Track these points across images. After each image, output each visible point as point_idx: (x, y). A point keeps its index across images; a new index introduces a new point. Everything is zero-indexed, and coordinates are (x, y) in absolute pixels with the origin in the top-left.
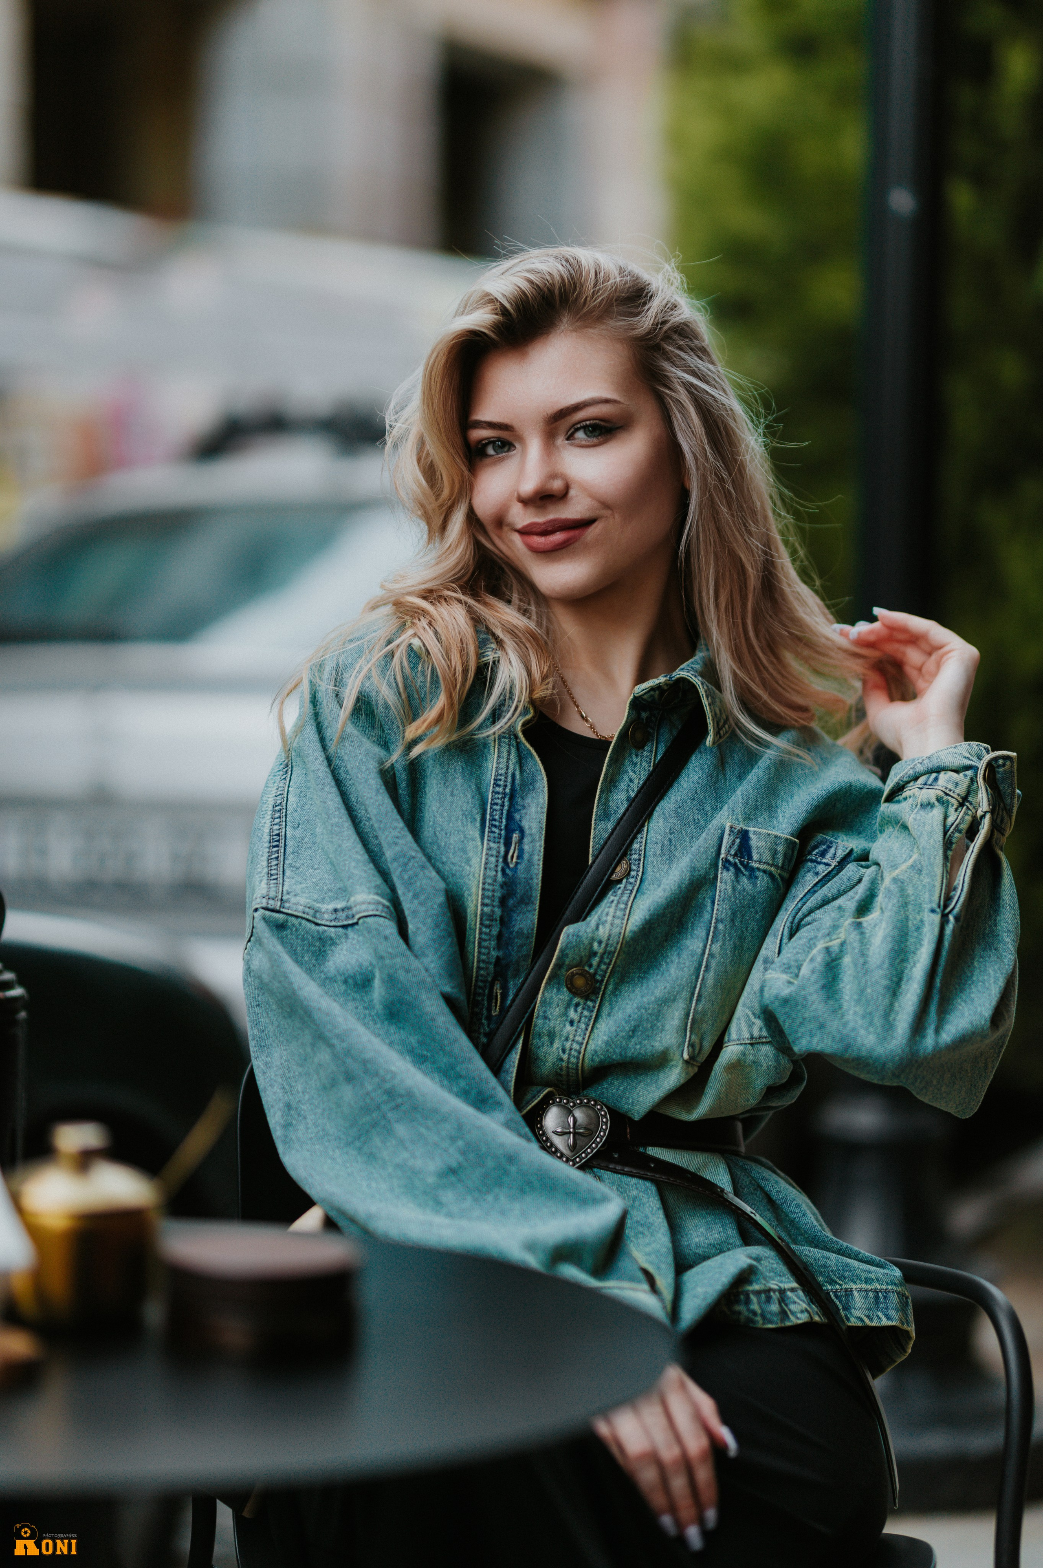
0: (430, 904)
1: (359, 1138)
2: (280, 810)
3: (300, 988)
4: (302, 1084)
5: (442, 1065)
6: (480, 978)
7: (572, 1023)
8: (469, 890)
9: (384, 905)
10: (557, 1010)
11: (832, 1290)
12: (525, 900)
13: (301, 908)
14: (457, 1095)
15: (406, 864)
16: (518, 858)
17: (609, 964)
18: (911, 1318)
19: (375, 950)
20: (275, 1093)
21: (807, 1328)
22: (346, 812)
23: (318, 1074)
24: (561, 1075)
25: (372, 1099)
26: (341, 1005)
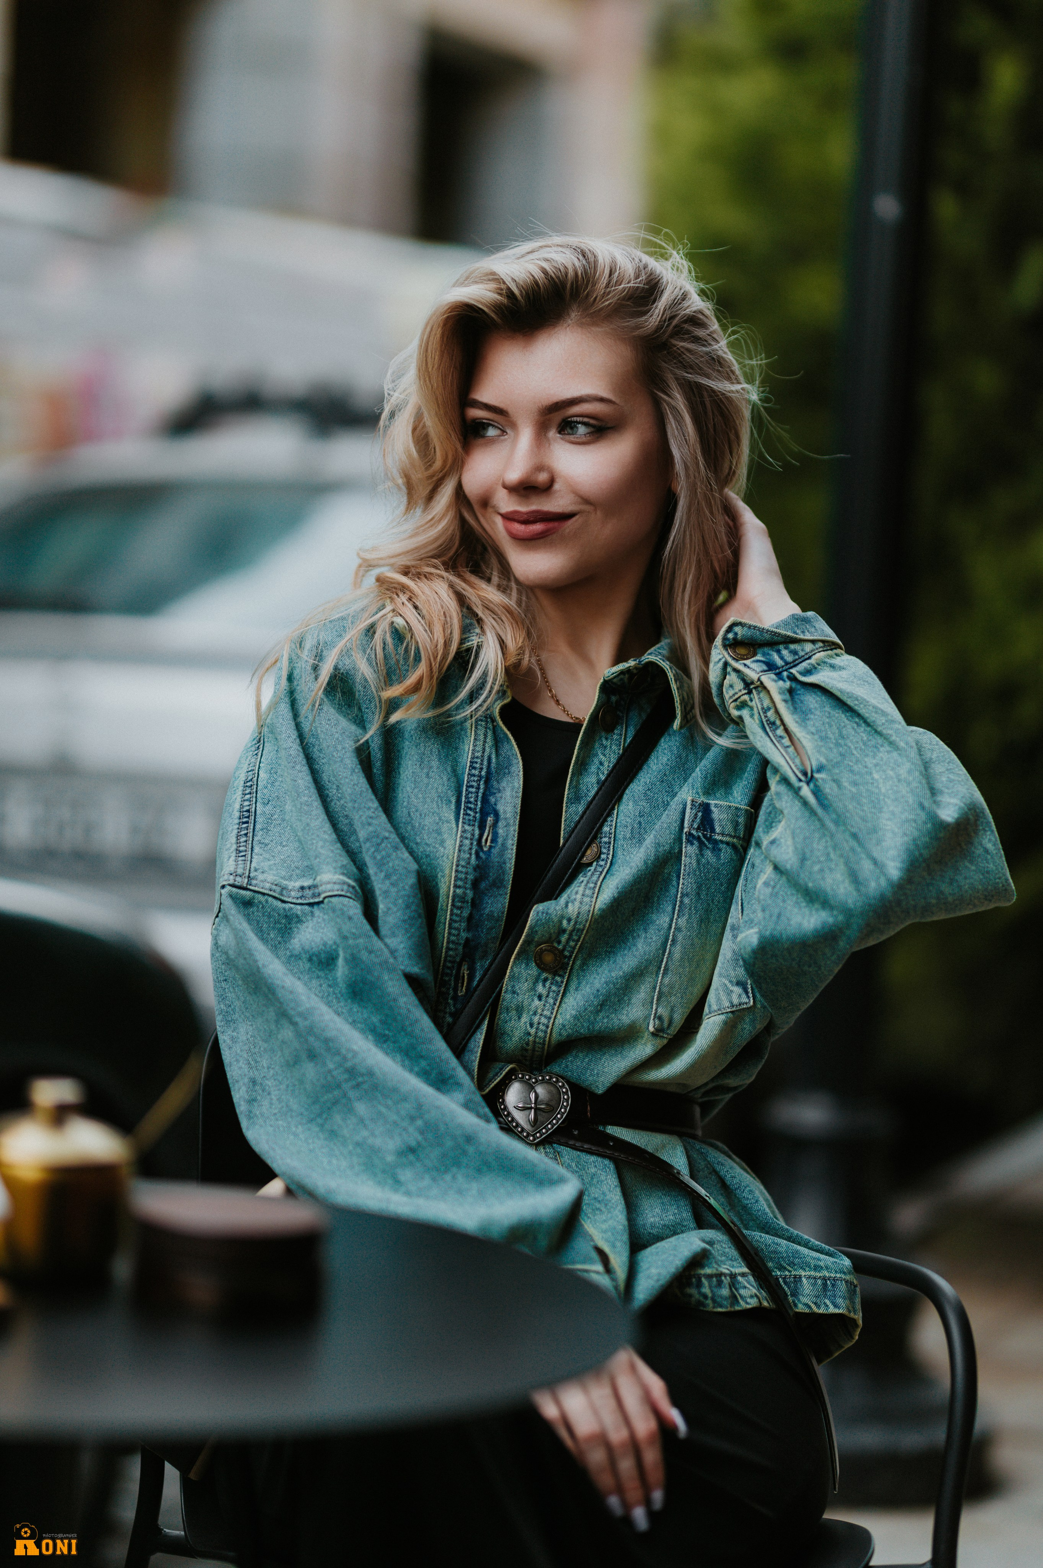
0: (401, 885)
1: (320, 1115)
2: (251, 786)
3: (264, 966)
4: (267, 1060)
5: (403, 1045)
6: (449, 958)
7: (540, 998)
8: (442, 871)
9: (349, 885)
10: (526, 984)
11: (781, 1276)
12: (498, 884)
13: (268, 885)
14: (418, 1074)
15: (379, 845)
16: (492, 842)
17: (578, 940)
18: (858, 1306)
19: (339, 930)
20: (240, 1068)
21: (756, 1313)
22: (316, 791)
23: (282, 1051)
24: (526, 1050)
25: (333, 1077)
26: (305, 984)
